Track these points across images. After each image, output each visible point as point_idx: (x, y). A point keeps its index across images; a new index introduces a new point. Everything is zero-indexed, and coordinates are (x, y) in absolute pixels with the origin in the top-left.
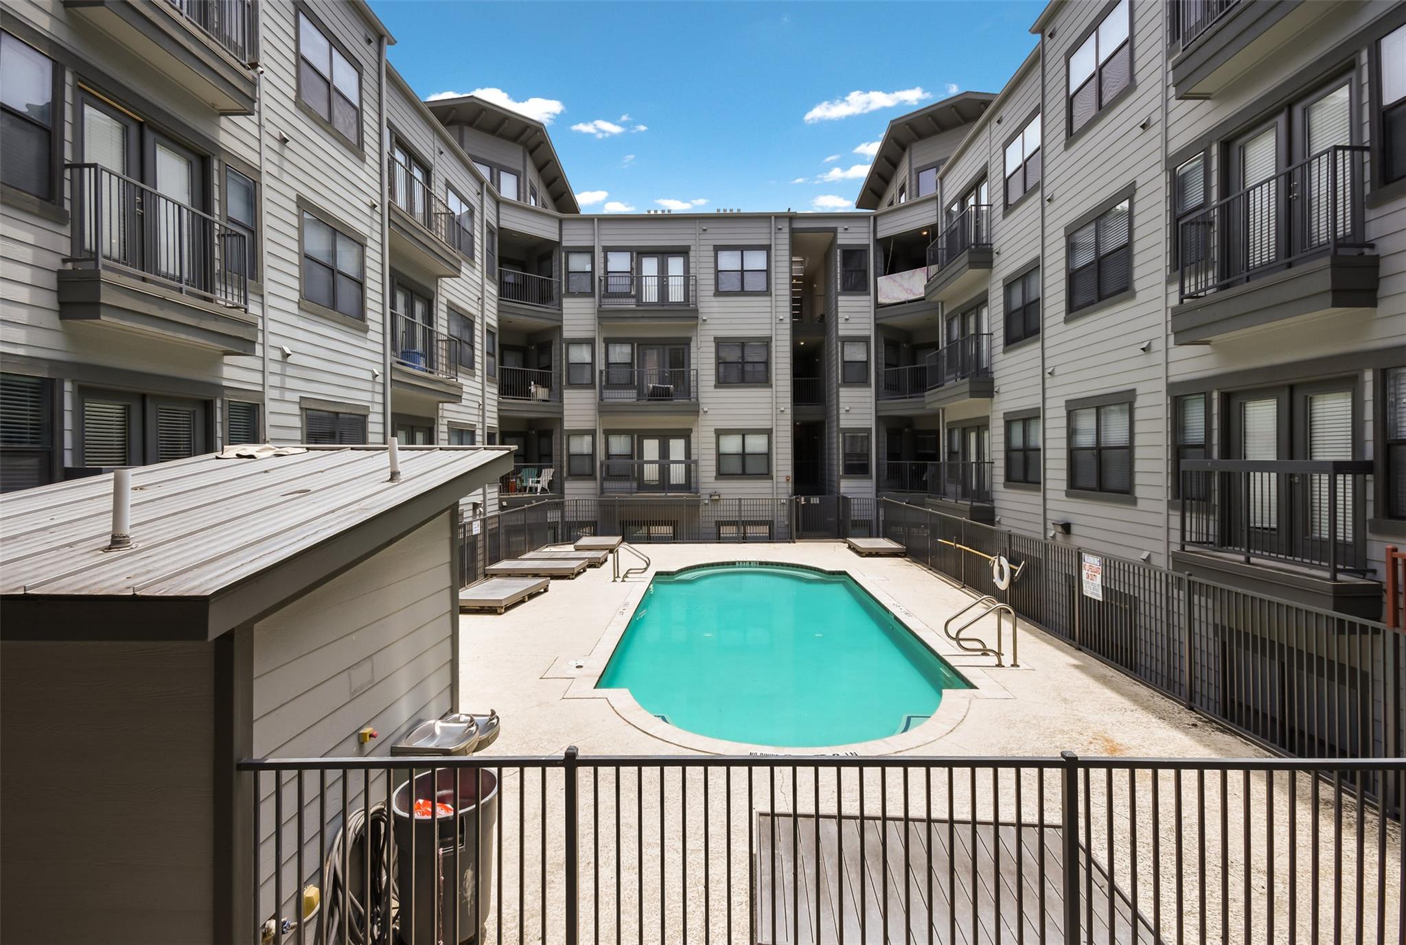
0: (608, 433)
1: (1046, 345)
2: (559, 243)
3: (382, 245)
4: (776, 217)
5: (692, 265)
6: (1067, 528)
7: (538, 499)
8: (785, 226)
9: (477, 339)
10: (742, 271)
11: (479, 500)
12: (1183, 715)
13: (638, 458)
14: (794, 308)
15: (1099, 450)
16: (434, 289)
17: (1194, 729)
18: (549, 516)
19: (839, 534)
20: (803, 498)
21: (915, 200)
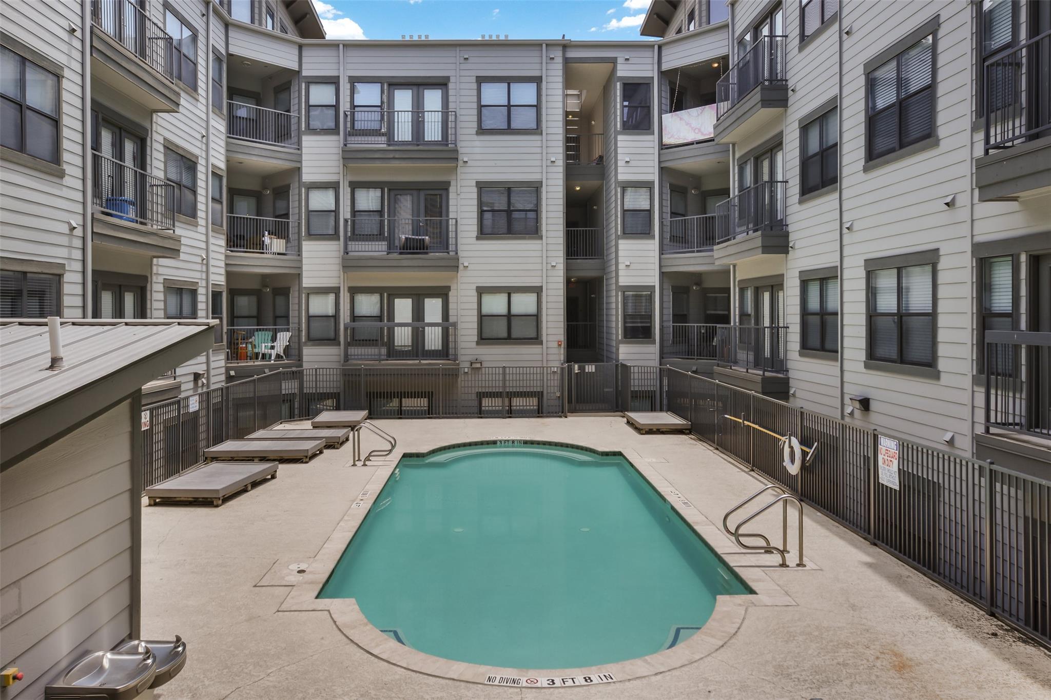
0: (354, 291)
1: (844, 197)
2: (298, 73)
3: (83, 76)
4: (547, 45)
5: (451, 99)
6: (865, 404)
7: (272, 368)
8: (558, 54)
9: (201, 183)
10: (509, 106)
11: (201, 369)
12: (983, 622)
13: (389, 320)
14: (568, 148)
15: (902, 317)
16: (147, 125)
17: (993, 640)
18: (283, 387)
19: (617, 407)
20: (576, 366)
21: (705, 27)
